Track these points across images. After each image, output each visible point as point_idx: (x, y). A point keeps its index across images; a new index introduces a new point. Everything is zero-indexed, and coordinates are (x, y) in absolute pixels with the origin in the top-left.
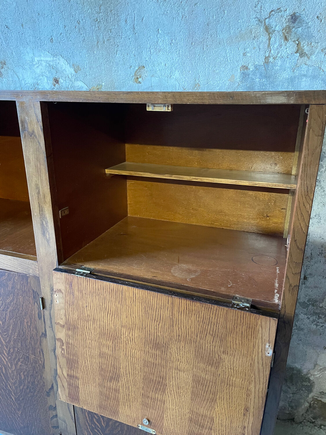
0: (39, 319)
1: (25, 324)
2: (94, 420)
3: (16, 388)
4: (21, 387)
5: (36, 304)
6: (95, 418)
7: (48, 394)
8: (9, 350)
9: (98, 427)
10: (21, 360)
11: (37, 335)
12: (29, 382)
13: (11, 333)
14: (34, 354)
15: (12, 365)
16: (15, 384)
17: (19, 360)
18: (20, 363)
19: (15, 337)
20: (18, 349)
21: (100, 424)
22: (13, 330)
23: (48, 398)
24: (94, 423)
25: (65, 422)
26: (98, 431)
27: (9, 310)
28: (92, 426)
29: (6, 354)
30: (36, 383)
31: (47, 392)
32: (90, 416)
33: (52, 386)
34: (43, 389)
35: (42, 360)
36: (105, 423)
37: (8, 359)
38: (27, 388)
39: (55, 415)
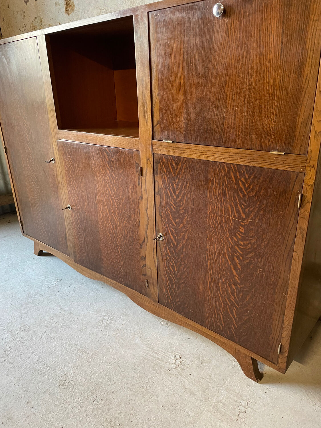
0: (139, 185)
1: (130, 189)
2: (170, 266)
3: (122, 242)
4: (125, 242)
5: (137, 173)
6: (171, 265)
7: (141, 248)
8: (119, 212)
9: (172, 272)
10: (126, 219)
11: (137, 198)
12: (129, 237)
13: (121, 198)
14: (134, 214)
15: (120, 224)
16: (121, 239)
17: (125, 219)
18: (125, 222)
19: (123, 201)
20: (124, 210)
21: (174, 270)
22: (122, 195)
23: (141, 250)
24: (170, 269)
25: (150, 269)
26: (172, 275)
27: (121, 179)
28: (168, 271)
29: (117, 215)
30: (134, 237)
31: (141, 245)
32: (167, 263)
33: (144, 240)
34: (138, 242)
35: (139, 218)
36: (177, 269)
37: (118, 219)
38: (128, 242)
39: (144, 264)
